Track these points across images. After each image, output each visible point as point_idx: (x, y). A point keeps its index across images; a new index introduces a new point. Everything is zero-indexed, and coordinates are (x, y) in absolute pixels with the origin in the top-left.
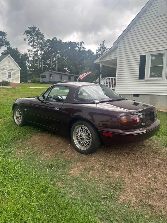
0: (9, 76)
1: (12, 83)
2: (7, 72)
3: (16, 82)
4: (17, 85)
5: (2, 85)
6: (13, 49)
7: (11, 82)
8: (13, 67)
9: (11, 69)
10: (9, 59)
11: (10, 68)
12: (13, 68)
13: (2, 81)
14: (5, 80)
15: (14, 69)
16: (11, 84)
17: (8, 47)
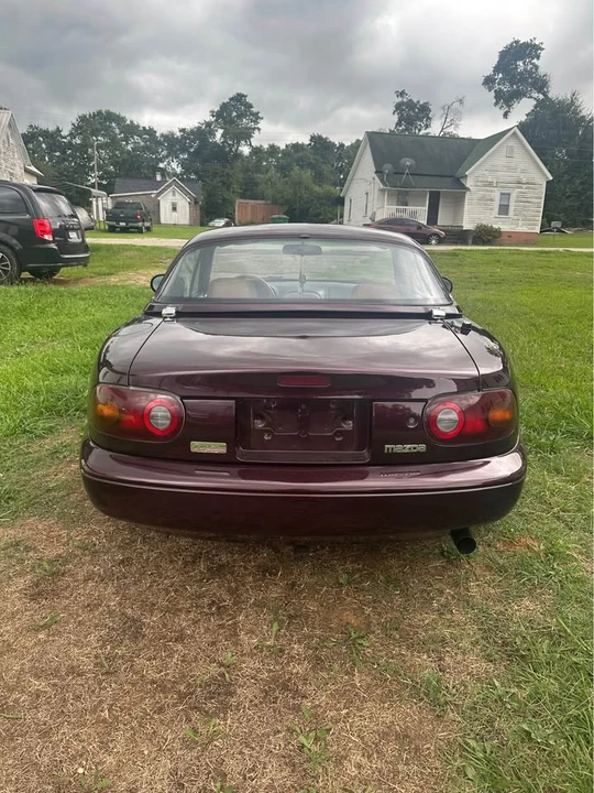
0: (504, 209)
1: (510, 235)
2: (496, 195)
3: (525, 229)
4: (527, 239)
5: (470, 241)
6: (559, 102)
7: (505, 228)
8: (523, 171)
9: (514, 179)
10: (512, 143)
11: (510, 179)
12: (522, 176)
13: (477, 227)
14: (484, 223)
15: (524, 180)
16: (505, 237)
17: (541, 97)
